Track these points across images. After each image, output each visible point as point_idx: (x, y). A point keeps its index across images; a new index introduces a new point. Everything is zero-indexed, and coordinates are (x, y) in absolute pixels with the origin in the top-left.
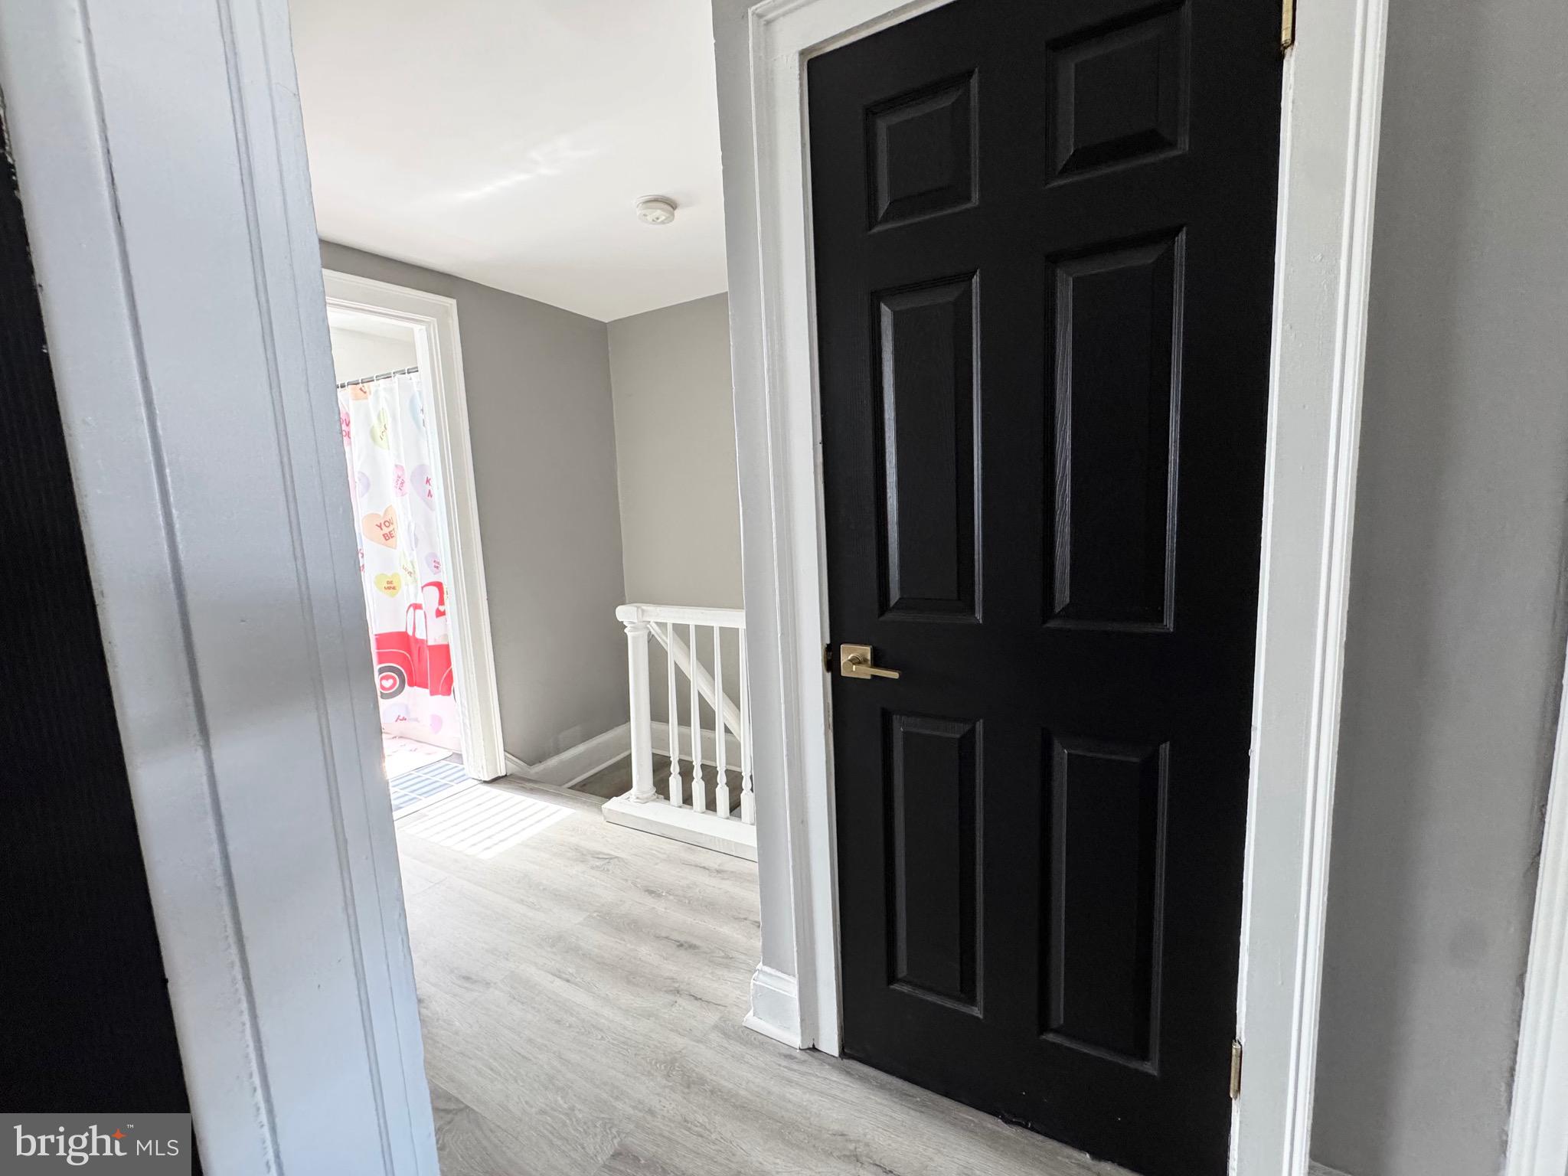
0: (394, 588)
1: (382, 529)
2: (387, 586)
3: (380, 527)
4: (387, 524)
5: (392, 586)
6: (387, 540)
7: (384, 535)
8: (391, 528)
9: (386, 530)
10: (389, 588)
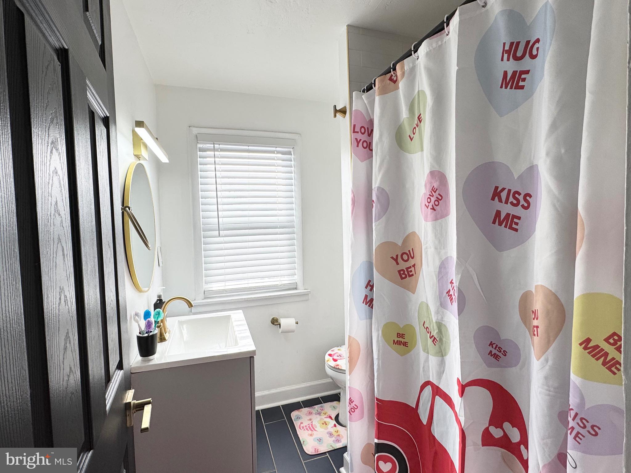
0: (405, 344)
1: (398, 264)
2: (397, 339)
3: (396, 260)
4: (405, 257)
5: (403, 340)
6: (402, 278)
7: (399, 271)
8: (408, 264)
9: (403, 265)
10: (399, 343)
